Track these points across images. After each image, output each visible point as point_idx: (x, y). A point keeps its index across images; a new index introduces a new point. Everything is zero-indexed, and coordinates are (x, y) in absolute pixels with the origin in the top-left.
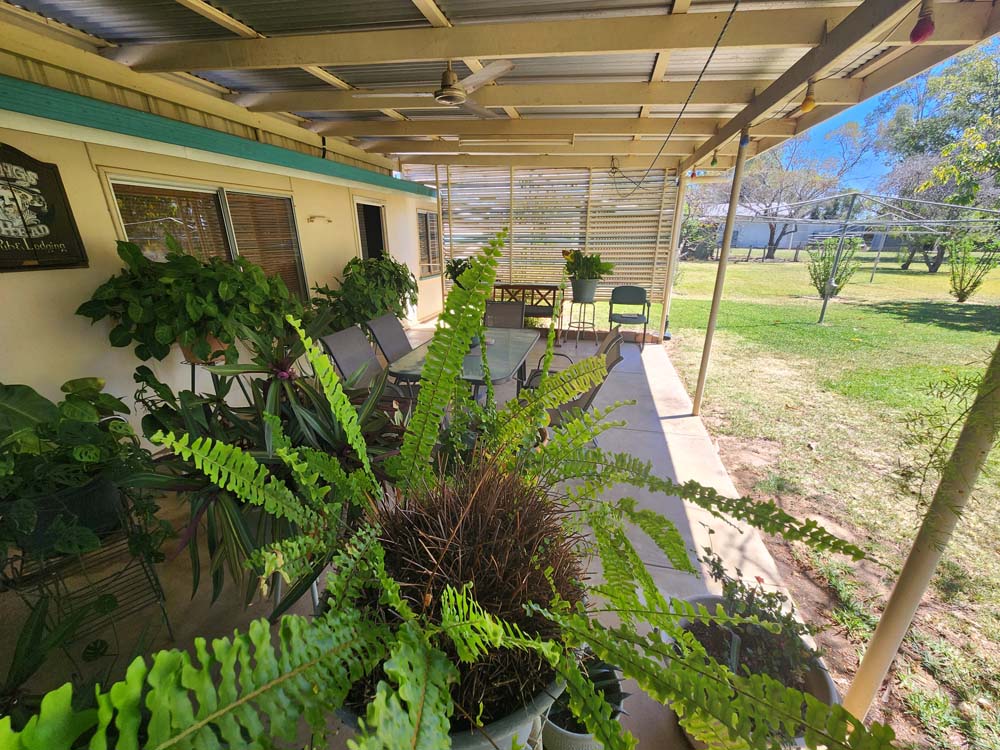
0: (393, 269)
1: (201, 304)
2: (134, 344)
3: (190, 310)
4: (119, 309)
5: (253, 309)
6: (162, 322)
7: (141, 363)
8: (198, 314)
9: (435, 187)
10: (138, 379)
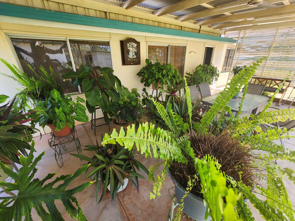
0: (212, 68)
1: (159, 75)
2: (144, 83)
3: (156, 76)
4: (143, 74)
5: (169, 77)
6: (150, 78)
7: (144, 87)
8: (157, 77)
9: (237, 39)
10: (143, 90)
